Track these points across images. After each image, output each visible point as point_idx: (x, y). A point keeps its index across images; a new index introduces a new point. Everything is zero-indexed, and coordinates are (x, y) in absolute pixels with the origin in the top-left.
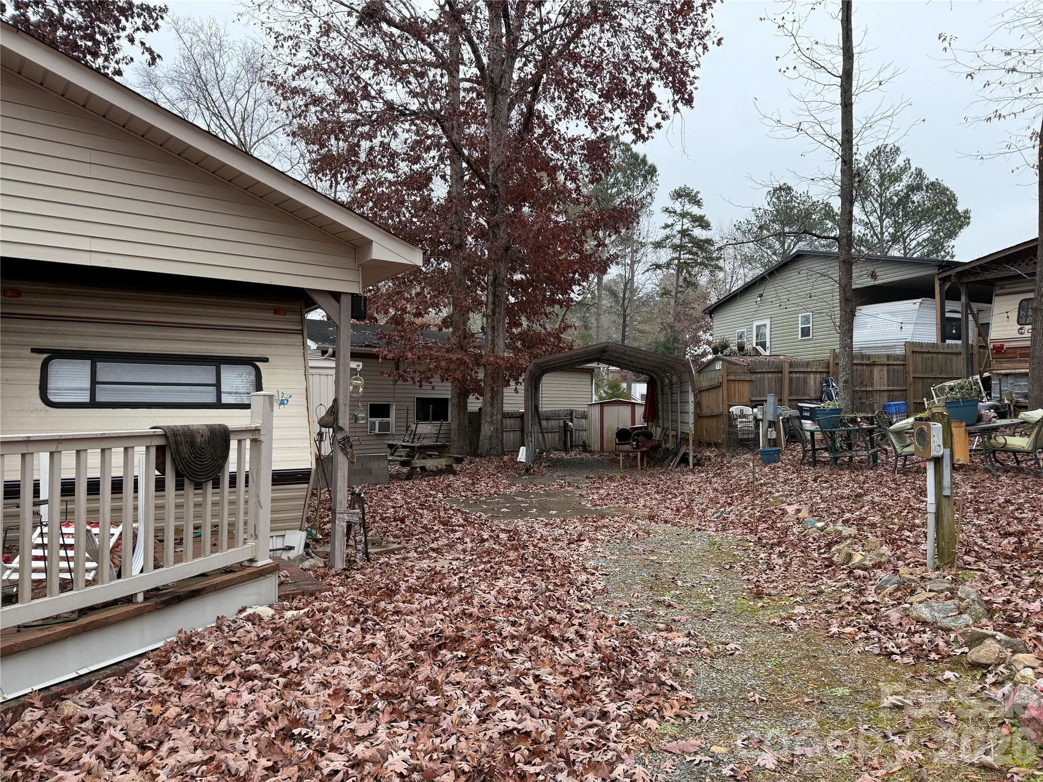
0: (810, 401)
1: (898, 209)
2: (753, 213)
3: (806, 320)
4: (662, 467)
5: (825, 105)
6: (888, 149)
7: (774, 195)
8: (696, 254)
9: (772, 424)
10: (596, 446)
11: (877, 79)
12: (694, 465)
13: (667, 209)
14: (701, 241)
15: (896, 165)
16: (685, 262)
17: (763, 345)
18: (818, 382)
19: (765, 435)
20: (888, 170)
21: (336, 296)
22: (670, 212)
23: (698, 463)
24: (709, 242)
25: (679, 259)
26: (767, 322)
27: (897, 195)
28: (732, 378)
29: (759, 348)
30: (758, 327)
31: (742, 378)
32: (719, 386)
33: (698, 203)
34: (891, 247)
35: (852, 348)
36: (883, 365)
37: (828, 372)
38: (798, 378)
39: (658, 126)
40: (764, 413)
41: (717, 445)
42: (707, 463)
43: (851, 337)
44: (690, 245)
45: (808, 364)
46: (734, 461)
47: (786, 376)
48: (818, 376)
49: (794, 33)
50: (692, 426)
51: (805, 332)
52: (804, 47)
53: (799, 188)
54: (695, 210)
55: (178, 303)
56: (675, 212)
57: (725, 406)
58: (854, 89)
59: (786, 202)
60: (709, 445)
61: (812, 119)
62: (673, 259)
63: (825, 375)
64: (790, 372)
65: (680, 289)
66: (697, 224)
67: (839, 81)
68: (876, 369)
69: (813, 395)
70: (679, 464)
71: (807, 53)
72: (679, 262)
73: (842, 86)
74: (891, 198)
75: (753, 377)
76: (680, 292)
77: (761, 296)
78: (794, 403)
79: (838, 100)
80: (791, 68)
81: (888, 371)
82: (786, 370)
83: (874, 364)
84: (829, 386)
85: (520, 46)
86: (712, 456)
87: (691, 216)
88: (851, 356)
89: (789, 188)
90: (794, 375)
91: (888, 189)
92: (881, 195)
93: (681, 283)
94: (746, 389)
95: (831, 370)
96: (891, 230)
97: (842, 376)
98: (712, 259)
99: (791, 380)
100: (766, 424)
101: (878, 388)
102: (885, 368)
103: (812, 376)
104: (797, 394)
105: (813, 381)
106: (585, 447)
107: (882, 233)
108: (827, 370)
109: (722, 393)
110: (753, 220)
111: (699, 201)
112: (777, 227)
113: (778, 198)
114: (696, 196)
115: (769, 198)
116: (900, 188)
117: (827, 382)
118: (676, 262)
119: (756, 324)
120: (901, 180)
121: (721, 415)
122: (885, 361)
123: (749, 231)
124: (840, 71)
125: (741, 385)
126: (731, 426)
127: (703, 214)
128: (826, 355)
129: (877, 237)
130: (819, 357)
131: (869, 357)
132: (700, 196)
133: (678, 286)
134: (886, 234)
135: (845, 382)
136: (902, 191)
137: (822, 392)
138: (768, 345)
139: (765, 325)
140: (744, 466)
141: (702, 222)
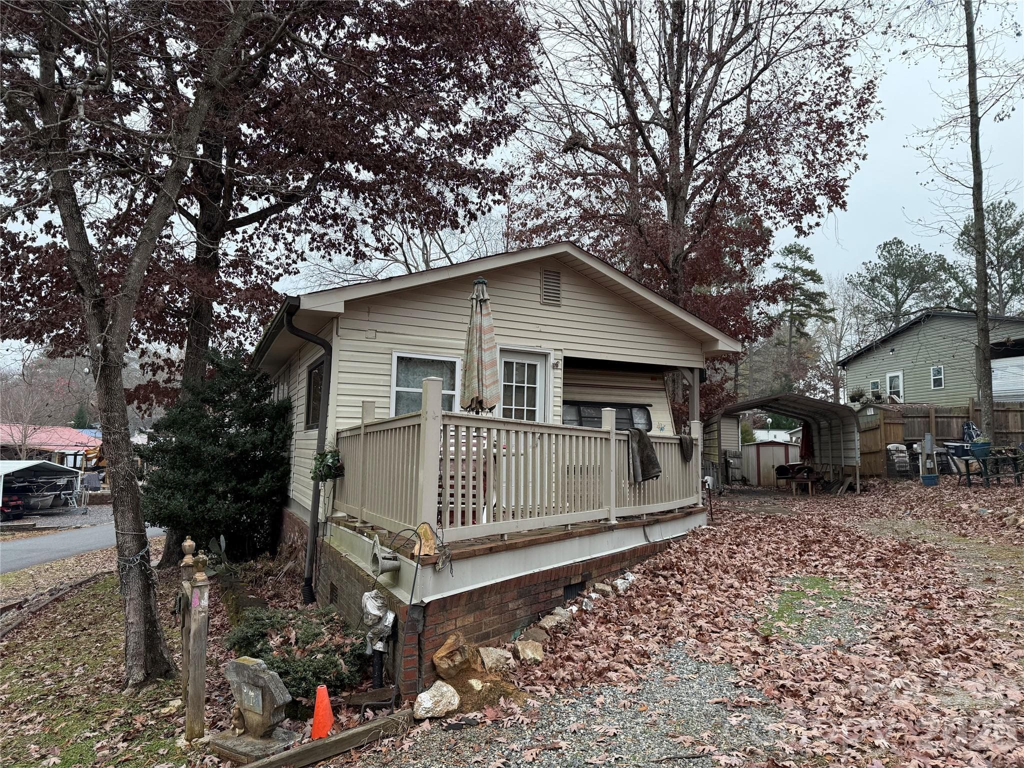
0: (955, 441)
1: (1015, 261)
2: (864, 266)
3: (938, 372)
4: (831, 494)
5: (962, 209)
6: (1003, 205)
7: (884, 248)
8: (809, 306)
9: (929, 456)
10: (754, 480)
11: (1004, 191)
12: (861, 491)
13: (778, 265)
14: (813, 293)
15: (1012, 220)
16: (797, 314)
17: (897, 393)
18: (960, 425)
19: (924, 465)
20: (1004, 225)
21: (691, 370)
22: (781, 267)
23: (864, 489)
24: (823, 295)
25: (791, 311)
26: (900, 374)
27: (1014, 248)
28: (888, 421)
29: (894, 397)
30: (892, 379)
31: (896, 421)
32: (877, 428)
33: (809, 259)
34: (1010, 297)
35: (992, 397)
36: (1017, 411)
37: (968, 417)
38: (943, 422)
39: (818, 224)
40: (922, 448)
41: (878, 476)
42: (872, 490)
43: (991, 389)
44: (802, 298)
45: (951, 410)
46: (898, 486)
47: (933, 419)
48: (960, 420)
49: (932, 156)
50: (858, 460)
51: (938, 383)
52: (940, 166)
53: (910, 242)
54: (806, 265)
55: (633, 377)
56: (786, 267)
57: (884, 444)
58: (984, 199)
59: (897, 255)
60: (872, 476)
61: (948, 218)
62: (786, 311)
63: (965, 420)
64: (936, 417)
65: (793, 339)
66: (809, 278)
67: (971, 191)
68: (1010, 415)
69: (956, 436)
70: (846, 492)
71: (944, 171)
72: (792, 314)
73: (973, 195)
74: (1008, 251)
75: (906, 421)
76: (794, 342)
77: (893, 350)
78: (940, 442)
79: (971, 205)
80: (930, 181)
81: (1021, 416)
82: (933, 415)
83: (1008, 411)
84: (969, 428)
85: (695, 162)
86: (876, 483)
87: (802, 271)
88: (992, 404)
89: (900, 242)
90: (939, 420)
91: (1004, 242)
92: (997, 249)
93: (794, 334)
94: (899, 431)
95: (971, 415)
96: (1010, 282)
97: (984, 420)
98: (826, 311)
99: (937, 423)
100: (925, 457)
101: (1013, 431)
102: (1019, 414)
103: (954, 420)
104: (942, 435)
105: (956, 426)
106: (744, 481)
107: (1001, 285)
108: (969, 416)
109: (879, 434)
110: (864, 272)
111: (810, 257)
112: (889, 280)
113: (889, 252)
114: (806, 252)
115: (879, 252)
116: (1018, 241)
117: (968, 425)
118: (789, 314)
119: (888, 375)
120: (1018, 234)
121: (880, 451)
122: (1018, 408)
123: (861, 284)
124: (971, 183)
125: (895, 427)
126: (888, 459)
127: (814, 269)
128: (965, 403)
129: (995, 288)
130: (958, 404)
131: (1004, 405)
132: (810, 252)
133: (791, 337)
134: (1005, 285)
135: (988, 424)
136: (1019, 244)
137: (964, 434)
138: (901, 394)
139: (898, 377)
140: (909, 488)
141: (814, 276)
